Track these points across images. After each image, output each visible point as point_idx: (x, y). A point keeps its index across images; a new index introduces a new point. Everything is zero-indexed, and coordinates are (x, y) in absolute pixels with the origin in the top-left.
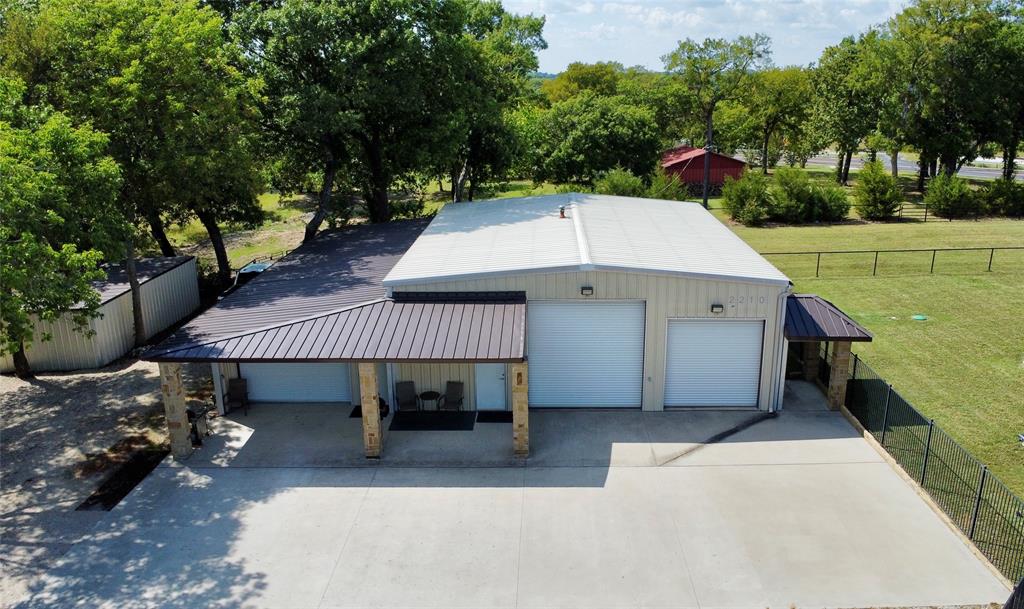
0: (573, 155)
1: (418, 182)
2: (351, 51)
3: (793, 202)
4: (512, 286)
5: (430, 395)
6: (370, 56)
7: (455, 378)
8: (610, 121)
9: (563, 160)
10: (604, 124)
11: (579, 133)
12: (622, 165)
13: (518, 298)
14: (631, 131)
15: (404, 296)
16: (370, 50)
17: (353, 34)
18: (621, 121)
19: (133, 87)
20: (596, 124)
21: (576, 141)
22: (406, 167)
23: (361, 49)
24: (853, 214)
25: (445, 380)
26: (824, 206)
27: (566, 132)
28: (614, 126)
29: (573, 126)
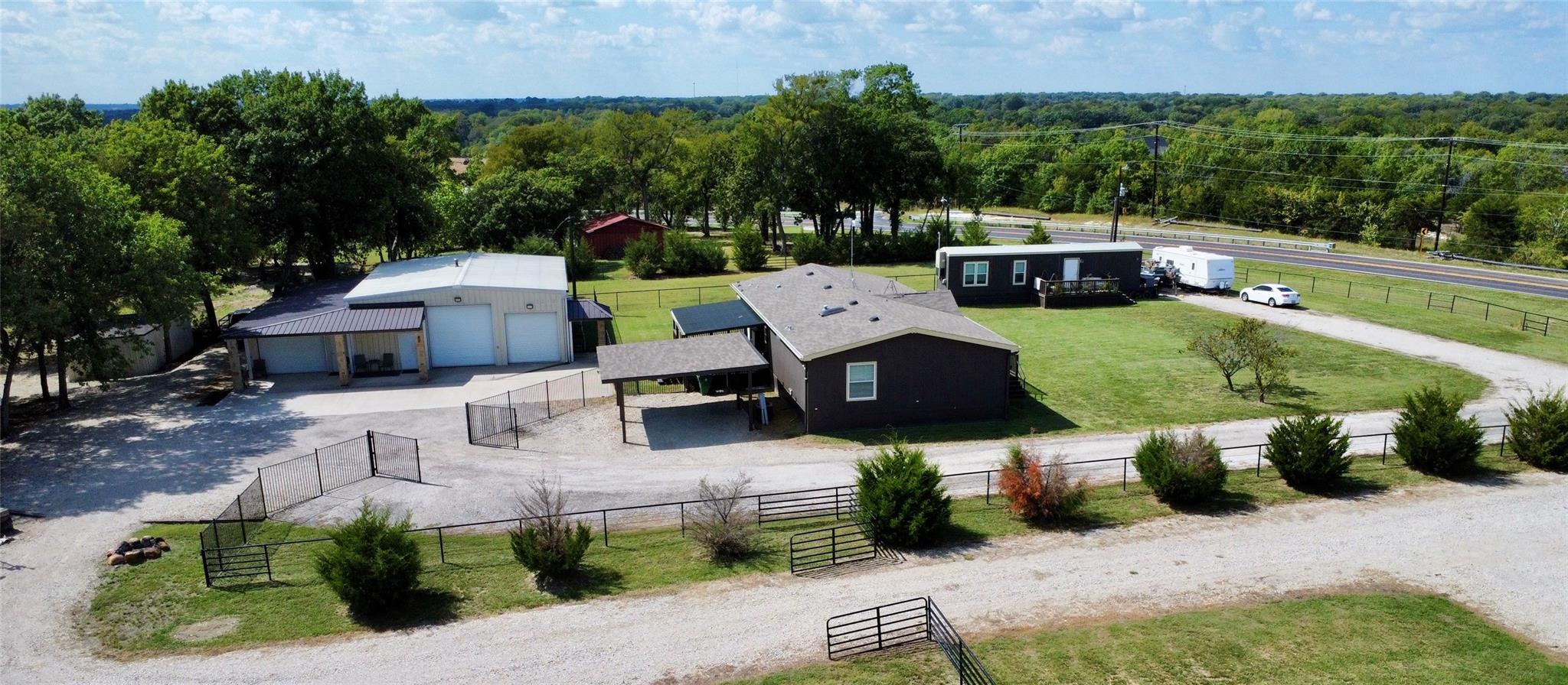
0: (496, 224)
1: (359, 251)
2: (308, 162)
3: (678, 258)
4: (417, 299)
5: (375, 361)
6: (322, 164)
7: (388, 352)
8: (528, 194)
9: (488, 229)
10: (522, 196)
11: (501, 205)
12: (537, 232)
13: (420, 304)
14: (547, 203)
15: (355, 306)
16: (321, 161)
17: (308, 151)
18: (539, 193)
19: (174, 193)
20: (515, 197)
21: (499, 211)
22: (349, 238)
23: (315, 161)
24: (731, 266)
25: (382, 352)
26: (705, 261)
27: (490, 203)
28: (532, 198)
29: (496, 200)
